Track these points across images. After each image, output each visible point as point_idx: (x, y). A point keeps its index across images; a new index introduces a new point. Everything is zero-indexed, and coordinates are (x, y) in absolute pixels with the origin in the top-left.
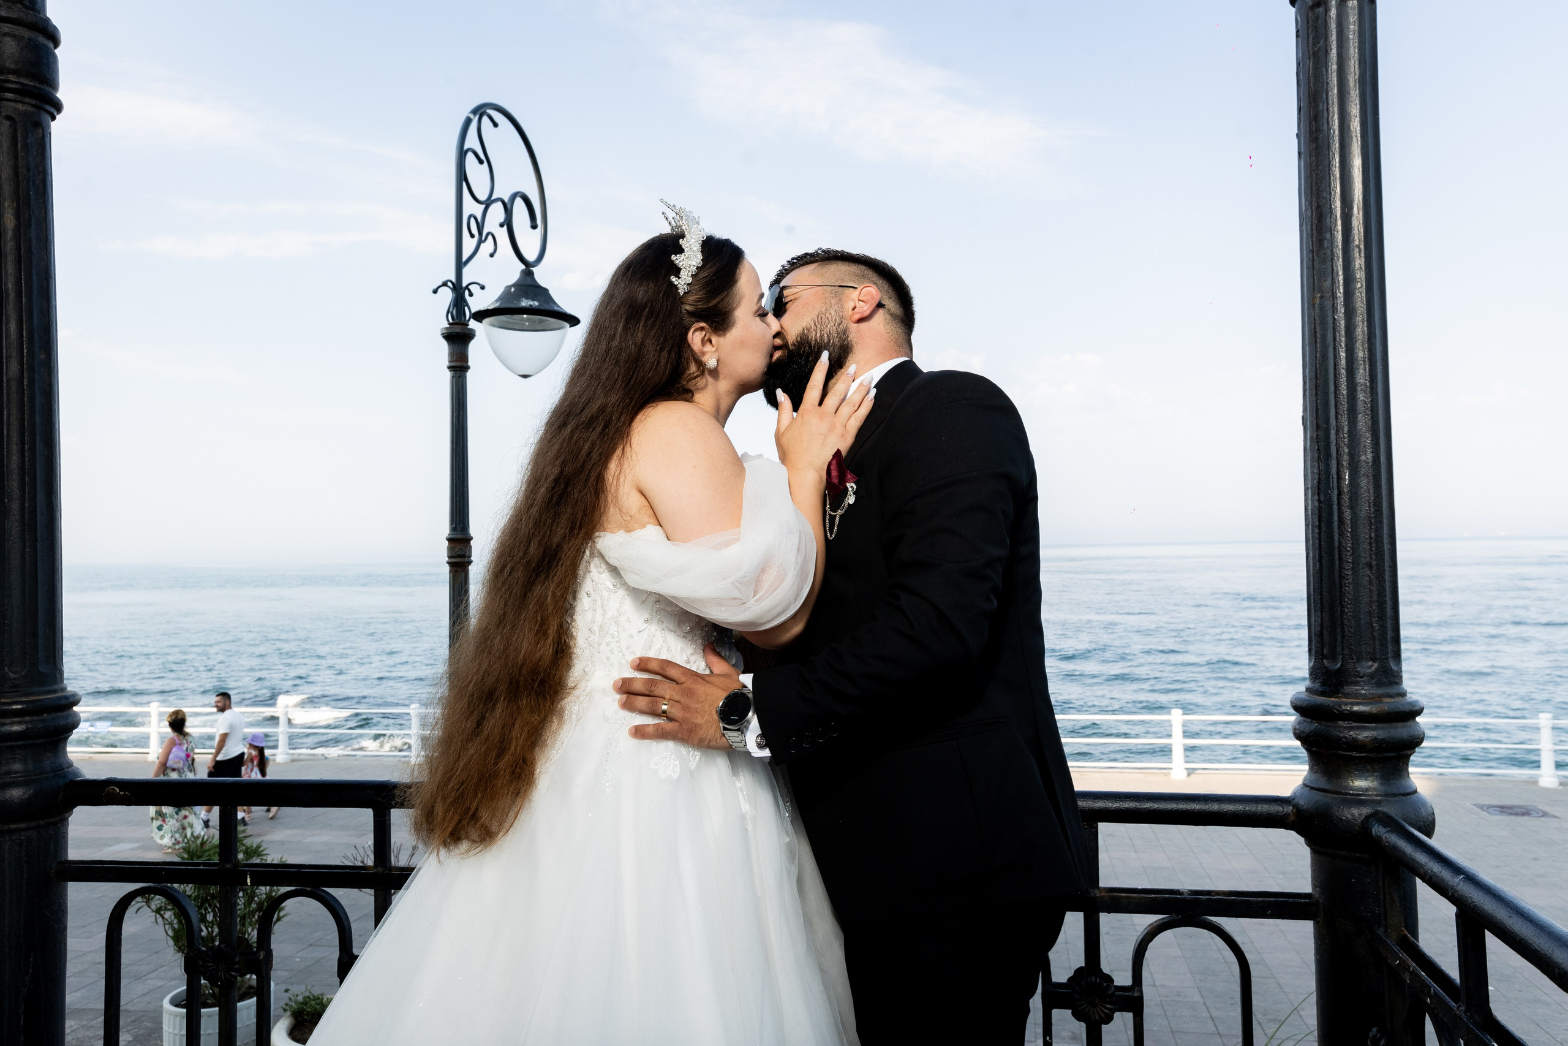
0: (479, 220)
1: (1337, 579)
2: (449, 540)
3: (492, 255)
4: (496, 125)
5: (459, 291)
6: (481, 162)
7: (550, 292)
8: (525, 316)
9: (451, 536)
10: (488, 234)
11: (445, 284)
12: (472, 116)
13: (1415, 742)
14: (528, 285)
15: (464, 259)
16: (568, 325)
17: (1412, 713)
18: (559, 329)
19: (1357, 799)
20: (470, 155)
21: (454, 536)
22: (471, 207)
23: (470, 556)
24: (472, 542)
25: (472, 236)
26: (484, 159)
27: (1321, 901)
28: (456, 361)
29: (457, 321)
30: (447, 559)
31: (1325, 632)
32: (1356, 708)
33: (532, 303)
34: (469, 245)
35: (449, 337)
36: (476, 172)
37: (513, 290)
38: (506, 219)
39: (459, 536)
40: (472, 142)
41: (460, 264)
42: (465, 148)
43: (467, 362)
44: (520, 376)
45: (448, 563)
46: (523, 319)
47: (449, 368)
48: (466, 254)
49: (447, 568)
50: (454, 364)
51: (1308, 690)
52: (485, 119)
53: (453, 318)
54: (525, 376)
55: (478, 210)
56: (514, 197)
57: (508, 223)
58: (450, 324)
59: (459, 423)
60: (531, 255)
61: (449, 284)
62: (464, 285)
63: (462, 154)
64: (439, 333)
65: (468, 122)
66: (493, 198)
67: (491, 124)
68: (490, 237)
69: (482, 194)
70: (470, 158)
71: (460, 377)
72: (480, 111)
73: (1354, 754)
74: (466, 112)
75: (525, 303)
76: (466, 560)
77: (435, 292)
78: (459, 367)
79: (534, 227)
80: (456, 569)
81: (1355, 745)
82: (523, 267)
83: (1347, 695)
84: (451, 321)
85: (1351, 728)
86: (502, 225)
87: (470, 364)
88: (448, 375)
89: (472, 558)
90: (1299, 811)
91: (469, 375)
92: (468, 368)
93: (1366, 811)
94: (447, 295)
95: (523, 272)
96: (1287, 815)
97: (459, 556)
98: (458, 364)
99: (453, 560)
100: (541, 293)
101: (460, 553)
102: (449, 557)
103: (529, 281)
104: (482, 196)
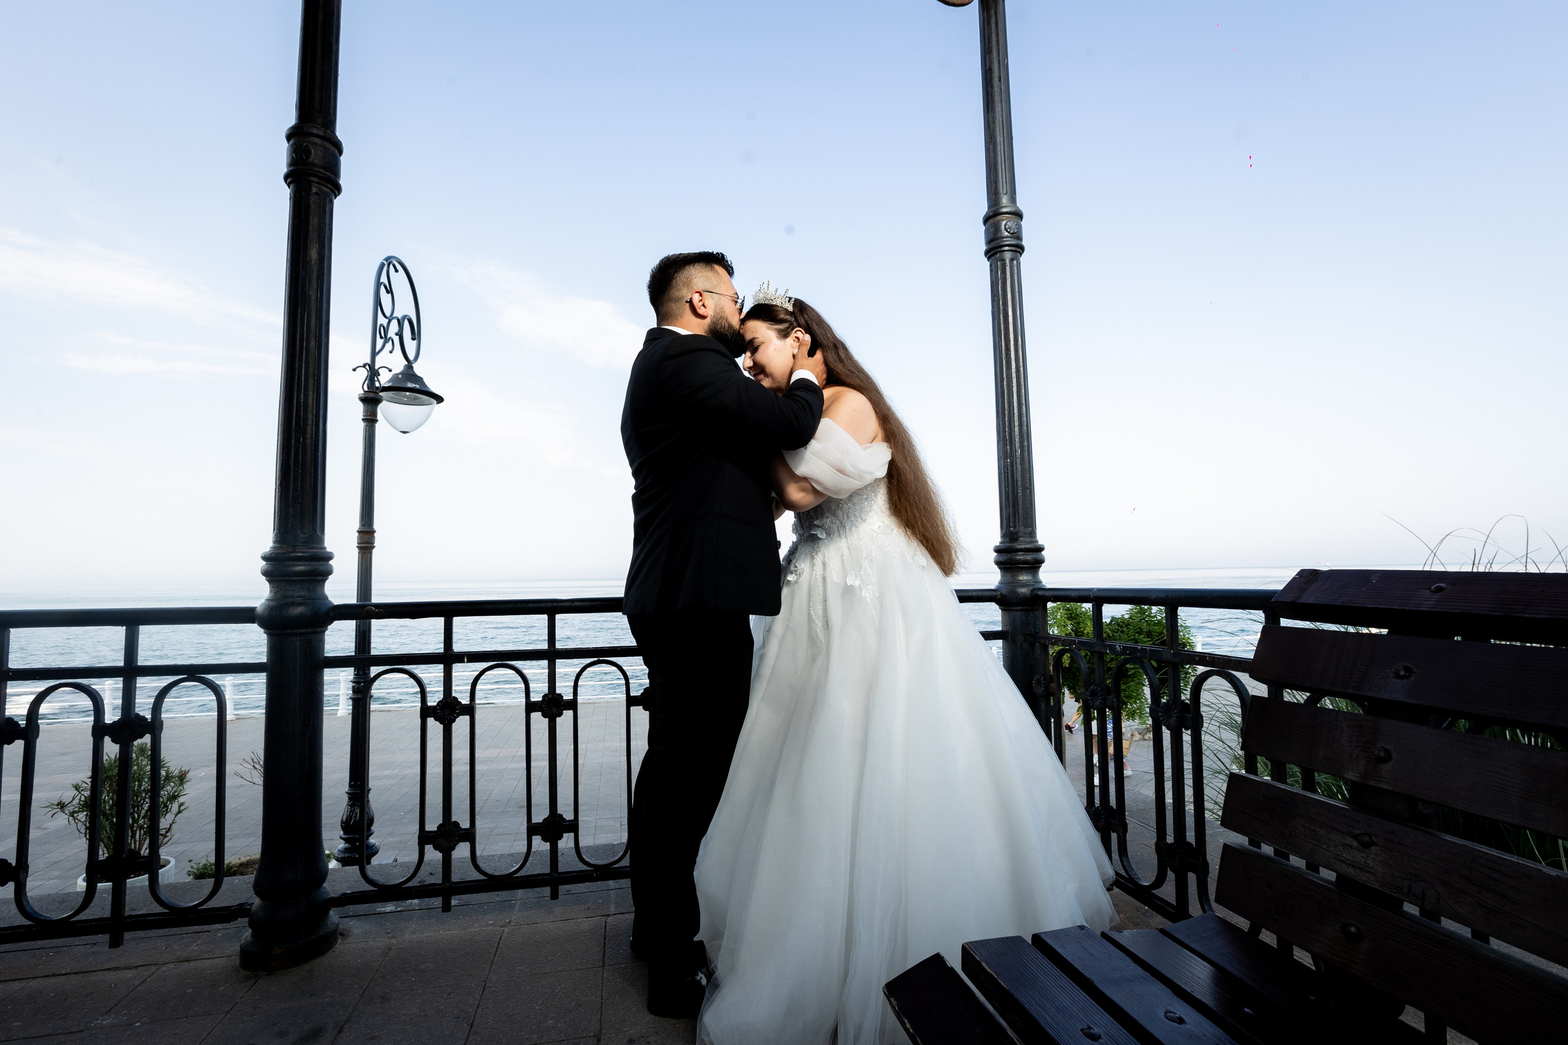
0: (385, 326)
1: (1016, 494)
2: (358, 532)
3: (391, 352)
4: (397, 271)
5: (373, 373)
6: (388, 292)
7: (424, 380)
8: (408, 393)
9: (360, 530)
10: (390, 338)
11: (364, 366)
12: (385, 262)
13: (1042, 561)
14: (409, 373)
15: (377, 350)
16: (435, 402)
17: (1041, 549)
18: (430, 404)
19: (1024, 585)
20: (382, 287)
21: (364, 529)
22: (382, 320)
23: (374, 543)
24: (375, 534)
25: (381, 337)
26: (389, 291)
27: (1010, 631)
28: (369, 415)
29: (371, 390)
30: (357, 545)
31: (1011, 517)
32: (1026, 546)
33: (415, 385)
34: (380, 342)
35: (364, 400)
36: (385, 298)
37: (400, 376)
38: (399, 331)
39: (367, 530)
40: (384, 279)
41: (374, 354)
42: (381, 281)
43: (376, 417)
44: (401, 432)
45: (357, 547)
46: (406, 396)
47: (363, 420)
48: (378, 348)
49: (357, 550)
50: (366, 418)
51: (1001, 543)
52: (391, 266)
53: (368, 388)
54: (405, 432)
55: (385, 322)
56: (404, 317)
57: (400, 335)
58: (365, 392)
59: (370, 456)
60: (411, 356)
61: (367, 367)
62: (376, 368)
63: (378, 284)
64: (357, 397)
65: (382, 265)
66: (394, 316)
67: (394, 270)
68: (391, 341)
69: (388, 313)
70: (382, 289)
71: (372, 426)
72: (389, 260)
73: (1025, 566)
74: (380, 259)
75: (410, 385)
76: (371, 545)
77: (354, 370)
78: (370, 420)
79: (413, 339)
80: (364, 551)
81: (1025, 562)
82: (406, 363)
83: (1021, 542)
84: (366, 389)
85: (1024, 555)
86: (396, 334)
87: (378, 418)
88: (362, 425)
89: (375, 545)
90: (1001, 594)
91: (378, 426)
92: (377, 421)
93: (1031, 588)
94: (363, 373)
95: (406, 365)
96: (997, 595)
97: (368, 543)
98: (371, 418)
99: (362, 545)
100: (419, 380)
101: (368, 541)
102: (358, 543)
103: (410, 371)
104: (388, 314)
